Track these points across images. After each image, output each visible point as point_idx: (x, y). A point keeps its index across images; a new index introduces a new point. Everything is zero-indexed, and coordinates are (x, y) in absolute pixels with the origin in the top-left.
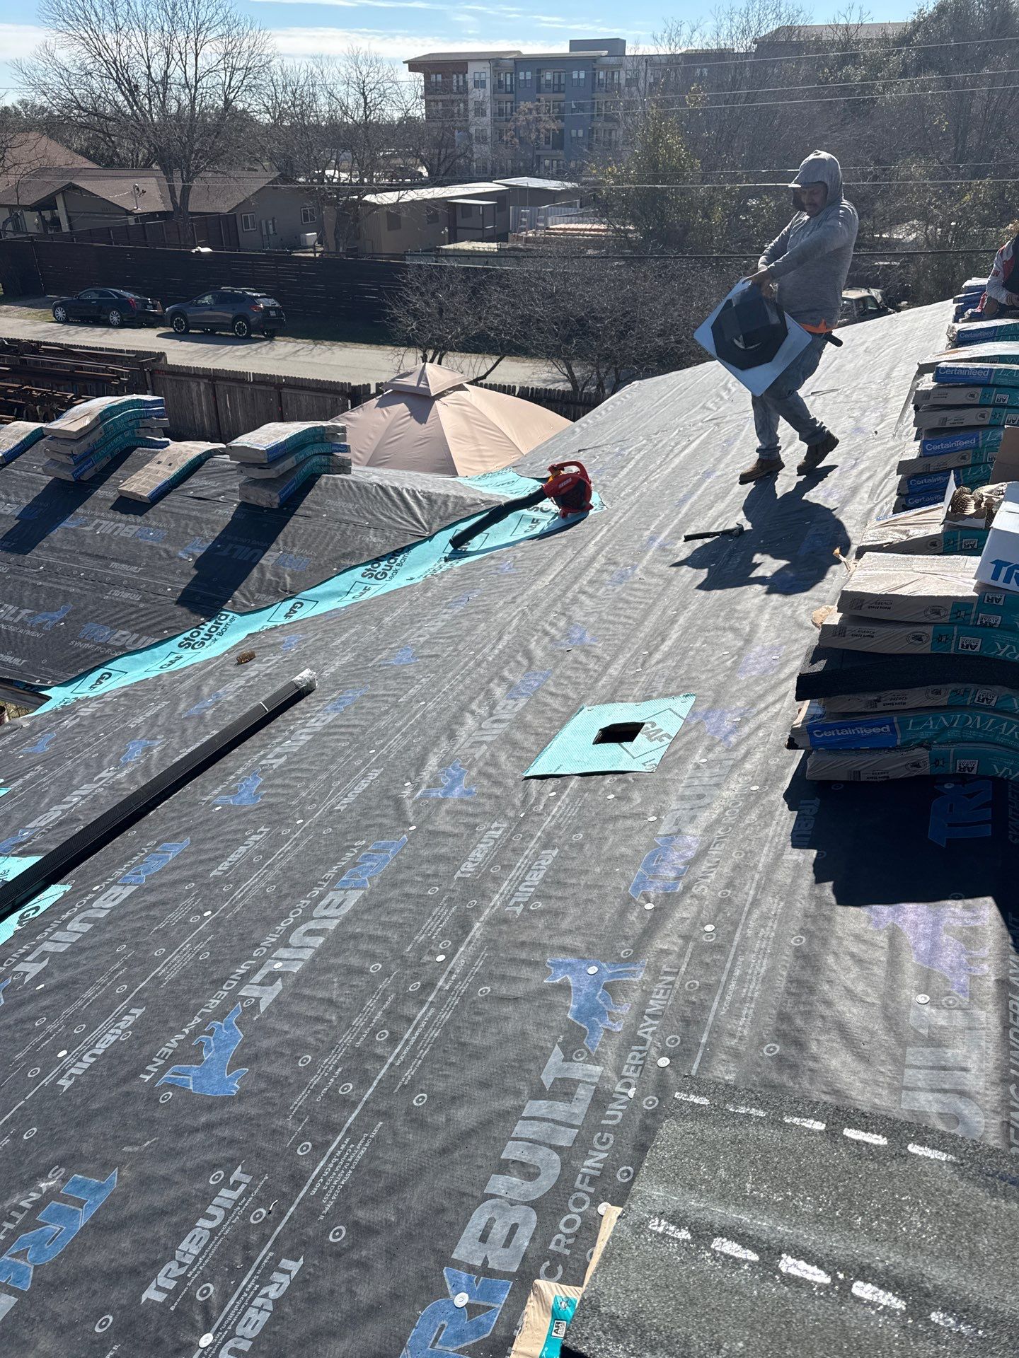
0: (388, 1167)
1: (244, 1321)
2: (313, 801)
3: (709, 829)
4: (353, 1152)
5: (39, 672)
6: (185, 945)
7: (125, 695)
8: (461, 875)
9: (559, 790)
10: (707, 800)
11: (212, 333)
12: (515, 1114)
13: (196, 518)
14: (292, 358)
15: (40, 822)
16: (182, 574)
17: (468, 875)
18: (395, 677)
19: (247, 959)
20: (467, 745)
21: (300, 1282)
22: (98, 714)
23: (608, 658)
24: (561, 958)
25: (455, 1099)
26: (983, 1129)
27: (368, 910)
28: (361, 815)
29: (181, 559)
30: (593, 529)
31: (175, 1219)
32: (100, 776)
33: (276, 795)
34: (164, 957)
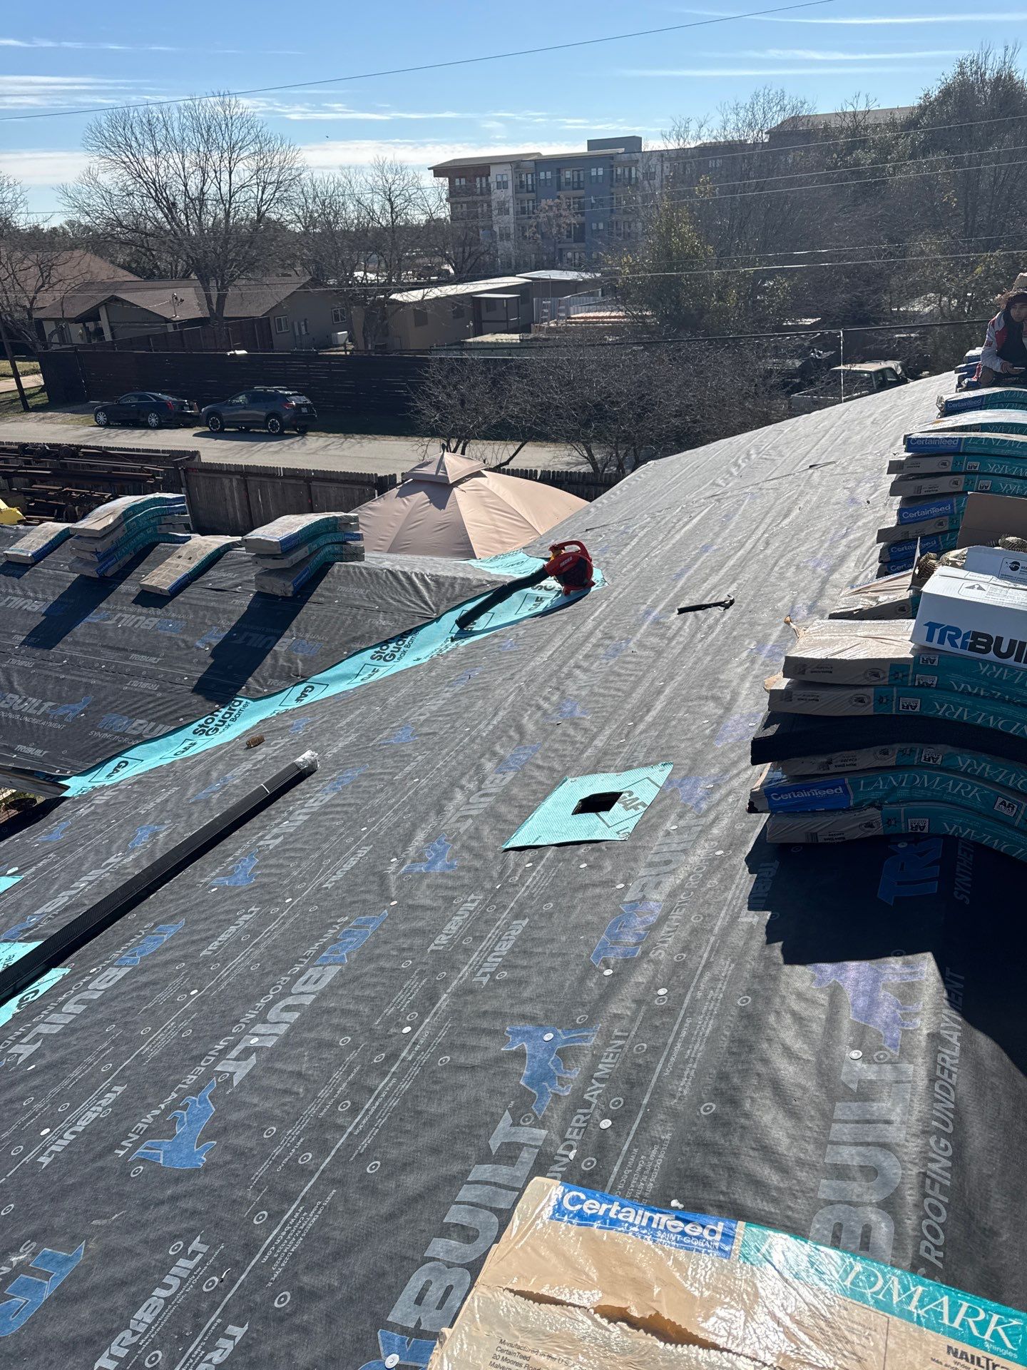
0: (336, 1234)
2: (304, 880)
3: (672, 894)
4: (305, 1219)
5: (58, 763)
6: (170, 1023)
7: (138, 782)
8: (436, 948)
9: (535, 861)
10: (673, 866)
11: (247, 431)
12: (460, 1179)
13: (213, 608)
14: (321, 453)
15: (48, 908)
16: (199, 663)
17: (441, 948)
18: (393, 756)
19: (226, 1036)
20: (454, 819)
21: (243, 1347)
22: (112, 802)
23: (595, 730)
24: (519, 1026)
25: (406, 1166)
26: (899, 1181)
27: (343, 986)
28: (348, 891)
29: (198, 648)
30: (594, 605)
31: (133, 1289)
32: (108, 861)
33: (269, 875)
34: (149, 1035)
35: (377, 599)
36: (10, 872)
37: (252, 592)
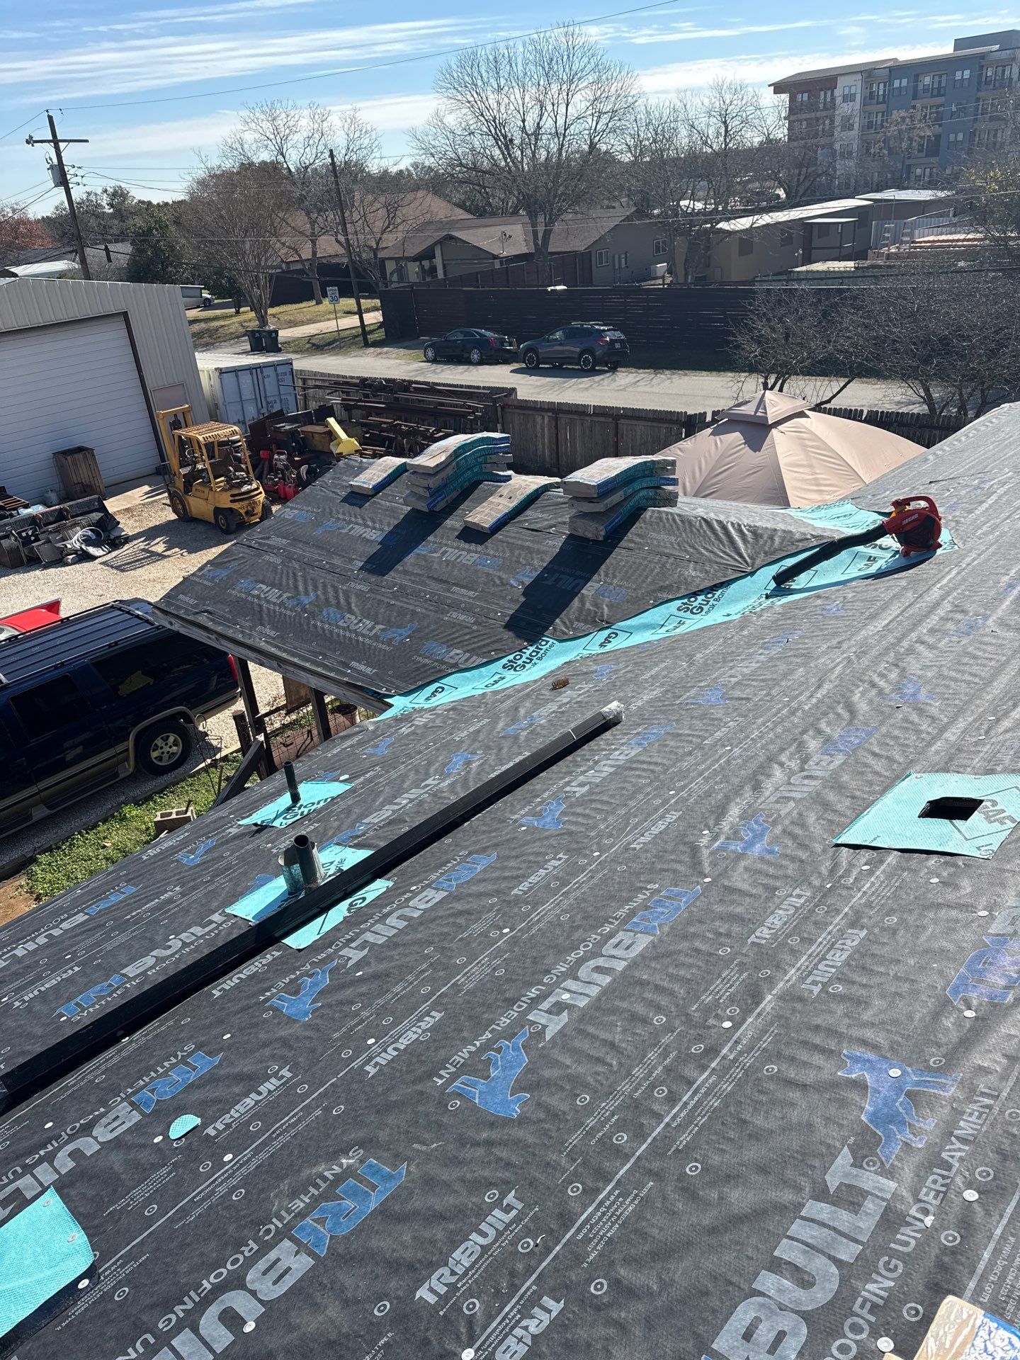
0: (655, 1232)
1: (503, 1347)
2: (611, 835)
4: (621, 1205)
5: (385, 682)
6: (484, 958)
7: (453, 709)
8: (755, 940)
9: (874, 864)
11: (560, 367)
12: (793, 1210)
13: (528, 548)
14: (631, 389)
15: (374, 819)
16: (512, 600)
17: (763, 942)
18: (702, 717)
19: (538, 984)
20: (773, 799)
21: (559, 1324)
22: (430, 725)
23: (946, 720)
24: (859, 1051)
25: (730, 1178)
27: (656, 958)
28: (656, 857)
29: (512, 586)
31: (452, 1226)
32: (427, 782)
33: (576, 823)
34: (465, 965)
35: (688, 548)
36: (342, 778)
37: (565, 534)
